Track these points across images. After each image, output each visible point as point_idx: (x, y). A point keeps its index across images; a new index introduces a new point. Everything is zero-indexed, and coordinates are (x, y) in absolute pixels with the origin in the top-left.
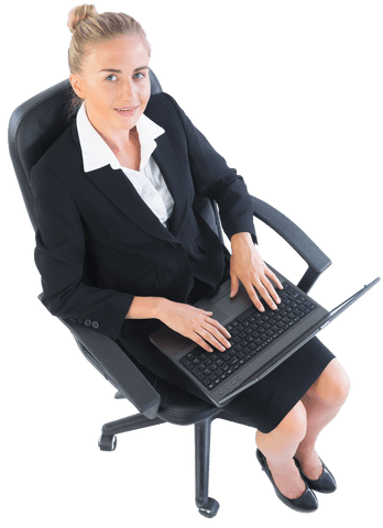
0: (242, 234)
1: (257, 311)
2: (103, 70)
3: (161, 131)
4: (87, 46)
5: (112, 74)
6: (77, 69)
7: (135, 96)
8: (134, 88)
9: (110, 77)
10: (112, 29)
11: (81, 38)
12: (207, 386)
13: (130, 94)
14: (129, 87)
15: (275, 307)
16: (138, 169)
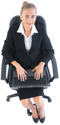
0: (43, 62)
1: (34, 78)
2: (25, 15)
3: (37, 32)
4: (23, 10)
5: (27, 16)
6: (21, 14)
7: (31, 21)
8: (31, 19)
9: (27, 17)
10: (29, 7)
11: (23, 8)
12: (14, 84)
13: (30, 21)
14: (30, 19)
15: (37, 79)
16: (28, 37)
